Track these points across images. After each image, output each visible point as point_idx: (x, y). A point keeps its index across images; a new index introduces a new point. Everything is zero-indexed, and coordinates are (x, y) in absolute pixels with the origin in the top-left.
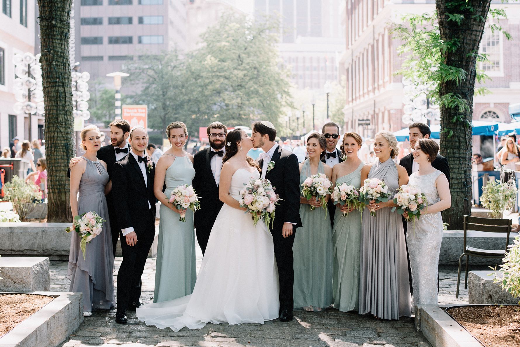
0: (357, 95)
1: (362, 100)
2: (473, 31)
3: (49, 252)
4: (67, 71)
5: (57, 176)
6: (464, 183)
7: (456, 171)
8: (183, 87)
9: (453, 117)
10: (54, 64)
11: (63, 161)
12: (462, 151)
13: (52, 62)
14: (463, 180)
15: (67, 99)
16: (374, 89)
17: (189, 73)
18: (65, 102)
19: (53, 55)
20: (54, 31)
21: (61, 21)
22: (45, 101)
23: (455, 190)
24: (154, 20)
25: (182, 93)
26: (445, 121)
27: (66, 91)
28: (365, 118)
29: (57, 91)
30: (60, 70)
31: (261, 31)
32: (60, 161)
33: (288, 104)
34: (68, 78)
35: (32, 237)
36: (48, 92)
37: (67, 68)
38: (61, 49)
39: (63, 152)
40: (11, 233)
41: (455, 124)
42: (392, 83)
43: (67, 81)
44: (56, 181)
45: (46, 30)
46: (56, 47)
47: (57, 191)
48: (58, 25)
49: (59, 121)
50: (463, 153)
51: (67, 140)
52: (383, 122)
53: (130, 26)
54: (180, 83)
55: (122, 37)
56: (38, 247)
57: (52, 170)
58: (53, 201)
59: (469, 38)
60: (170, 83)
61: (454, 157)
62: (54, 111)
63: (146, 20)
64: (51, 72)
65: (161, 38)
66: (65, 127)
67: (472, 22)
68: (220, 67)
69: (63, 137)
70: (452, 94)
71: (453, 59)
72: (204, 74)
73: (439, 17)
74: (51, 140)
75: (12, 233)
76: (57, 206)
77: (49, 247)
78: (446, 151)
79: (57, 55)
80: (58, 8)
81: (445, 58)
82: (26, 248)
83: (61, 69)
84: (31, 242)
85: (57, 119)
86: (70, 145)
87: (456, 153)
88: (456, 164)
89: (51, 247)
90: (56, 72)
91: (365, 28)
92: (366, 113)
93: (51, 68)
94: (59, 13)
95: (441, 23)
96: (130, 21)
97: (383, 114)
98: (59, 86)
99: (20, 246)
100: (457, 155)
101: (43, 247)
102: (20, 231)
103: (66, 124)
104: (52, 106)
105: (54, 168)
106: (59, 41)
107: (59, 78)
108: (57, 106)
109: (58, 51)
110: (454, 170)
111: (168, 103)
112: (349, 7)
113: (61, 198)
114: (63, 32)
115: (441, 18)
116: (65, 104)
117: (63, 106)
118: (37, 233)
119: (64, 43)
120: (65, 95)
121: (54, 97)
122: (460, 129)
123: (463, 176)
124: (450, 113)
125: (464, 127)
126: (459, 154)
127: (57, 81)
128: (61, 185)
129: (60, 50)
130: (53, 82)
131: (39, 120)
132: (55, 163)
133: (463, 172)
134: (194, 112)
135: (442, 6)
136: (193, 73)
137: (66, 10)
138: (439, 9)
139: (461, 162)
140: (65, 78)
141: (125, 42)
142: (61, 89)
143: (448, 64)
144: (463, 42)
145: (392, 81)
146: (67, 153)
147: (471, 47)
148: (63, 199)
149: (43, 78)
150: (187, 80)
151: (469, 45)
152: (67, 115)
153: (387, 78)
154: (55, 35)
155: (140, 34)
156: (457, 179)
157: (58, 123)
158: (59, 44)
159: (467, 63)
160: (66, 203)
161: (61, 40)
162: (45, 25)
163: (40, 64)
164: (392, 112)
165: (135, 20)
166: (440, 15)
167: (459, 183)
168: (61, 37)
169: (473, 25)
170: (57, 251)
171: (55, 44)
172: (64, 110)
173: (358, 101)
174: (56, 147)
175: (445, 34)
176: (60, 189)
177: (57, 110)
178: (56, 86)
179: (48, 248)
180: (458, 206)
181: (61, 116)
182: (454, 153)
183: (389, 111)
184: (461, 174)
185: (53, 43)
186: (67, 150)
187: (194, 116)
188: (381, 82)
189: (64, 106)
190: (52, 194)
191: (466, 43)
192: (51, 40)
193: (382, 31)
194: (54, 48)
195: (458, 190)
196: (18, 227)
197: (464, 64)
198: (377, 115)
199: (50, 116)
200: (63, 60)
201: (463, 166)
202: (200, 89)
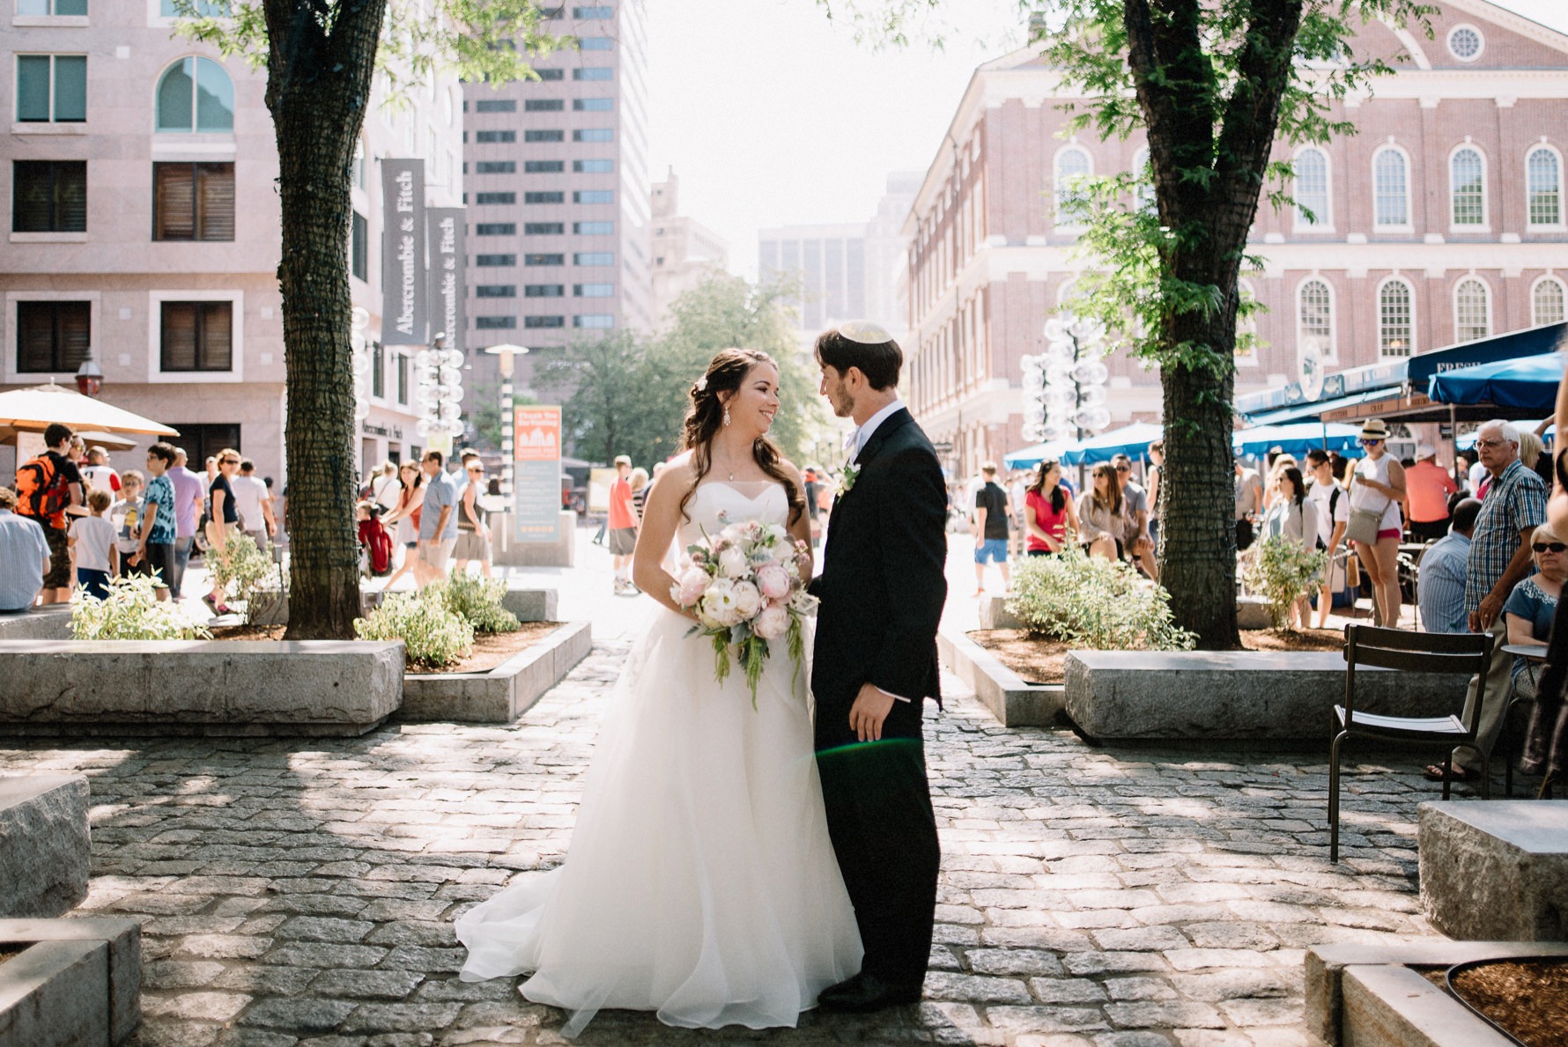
0: (929, 404)
1: (937, 411)
2: (1235, 204)
3: (241, 717)
4: (339, 297)
5: (309, 530)
6: (1222, 539)
7: (1205, 513)
8: (640, 390)
9: (1196, 394)
10: (309, 279)
11: (324, 495)
12: (1215, 469)
13: (304, 275)
14: (1221, 534)
15: (338, 358)
16: (958, 393)
17: (650, 366)
18: (334, 363)
19: (308, 260)
20: (310, 207)
21: (328, 186)
22: (288, 361)
23: (1205, 556)
24: (599, 290)
25: (638, 400)
26: (1176, 403)
27: (337, 341)
28: (943, 441)
29: (315, 340)
30: (323, 294)
31: (769, 298)
32: (317, 496)
33: (815, 419)
34: (342, 312)
35: (200, 680)
36: (295, 341)
37: (339, 291)
38: (327, 247)
39: (326, 475)
40: (145, 668)
41: (1202, 408)
42: (991, 380)
43: (338, 318)
44: (308, 541)
45: (292, 206)
46: (315, 242)
47: (308, 564)
48: (321, 195)
49: (318, 405)
50: (1219, 474)
51: (334, 448)
52: (975, 444)
53: (560, 299)
54: (634, 383)
55: (547, 318)
56: (212, 705)
57: (300, 516)
58: (300, 587)
59: (1225, 219)
60: (620, 384)
61: (1201, 483)
62: (308, 384)
63: (586, 291)
64: (302, 298)
65: (609, 319)
66: (331, 420)
67: (1232, 185)
68: (700, 357)
69: (327, 442)
70: (1192, 342)
71: (1191, 266)
72: (674, 368)
73: (1158, 177)
74: (297, 449)
75: (147, 668)
76: (309, 597)
77: (241, 703)
78: (1179, 468)
79: (317, 260)
80: (320, 156)
81: (1172, 267)
82: (184, 708)
83: (325, 290)
84: (198, 690)
85: (314, 403)
86: (343, 459)
87: (1203, 473)
88: (1204, 498)
89: (247, 703)
90: (313, 298)
91: (941, 293)
92: (945, 433)
93: (300, 288)
94: (322, 168)
95: (1161, 191)
96: (560, 290)
97: (975, 432)
98: (319, 329)
99: (167, 702)
100: (1206, 478)
101: (227, 705)
102: (167, 665)
103: (333, 413)
104: (303, 371)
105: (303, 512)
106: (321, 230)
107: (320, 312)
108: (314, 372)
109: (319, 253)
110: (1200, 511)
111: (616, 417)
112: (914, 260)
113: (318, 579)
114: (331, 211)
115: (1162, 180)
116: (332, 369)
117: (327, 374)
118: (212, 670)
119: (332, 234)
120: (334, 349)
121: (306, 351)
122: (1210, 420)
123: (1220, 524)
124: (1188, 386)
125: (1218, 414)
126: (1211, 475)
127: (314, 319)
128: (321, 549)
129: (323, 250)
130: (305, 320)
131: (390, 443)
132: (305, 501)
133: (1219, 515)
134: (659, 433)
135: (1165, 154)
136: (656, 366)
137: (340, 164)
138: (1159, 159)
139: (1216, 493)
140: (333, 311)
141: (551, 325)
142: (324, 336)
143: (1180, 276)
144: (1214, 229)
145: (991, 374)
146: (336, 478)
147: (1230, 241)
148: (324, 581)
149: (285, 313)
150: (647, 379)
151: (1226, 235)
152: (336, 393)
153: (981, 373)
154: (311, 217)
155: (576, 312)
156: (1208, 531)
157: (315, 410)
158: (321, 236)
159: (1223, 274)
160: (330, 589)
161: (326, 227)
162: (292, 195)
163: (280, 282)
164: (991, 428)
165: (569, 291)
166: (1160, 172)
167: (1211, 540)
168: (327, 220)
169: (1235, 191)
170: (263, 712)
171: (311, 237)
172: (330, 382)
173: (930, 414)
174: (308, 464)
175: (1171, 213)
176: (316, 558)
177: (313, 382)
178: (311, 329)
179: (238, 705)
180: (1210, 591)
181: (321, 394)
182: (1198, 474)
183: (985, 428)
184: (1215, 519)
185: (307, 233)
186: (335, 471)
187: (659, 440)
188: (970, 380)
189: (330, 373)
190: (297, 571)
191: (1220, 232)
192: (303, 227)
193: (971, 294)
194: (308, 245)
195: (1211, 556)
196: (164, 654)
197: (1216, 277)
198: (965, 434)
199: (298, 395)
200: (330, 273)
201: (1219, 502)
202: (668, 393)
